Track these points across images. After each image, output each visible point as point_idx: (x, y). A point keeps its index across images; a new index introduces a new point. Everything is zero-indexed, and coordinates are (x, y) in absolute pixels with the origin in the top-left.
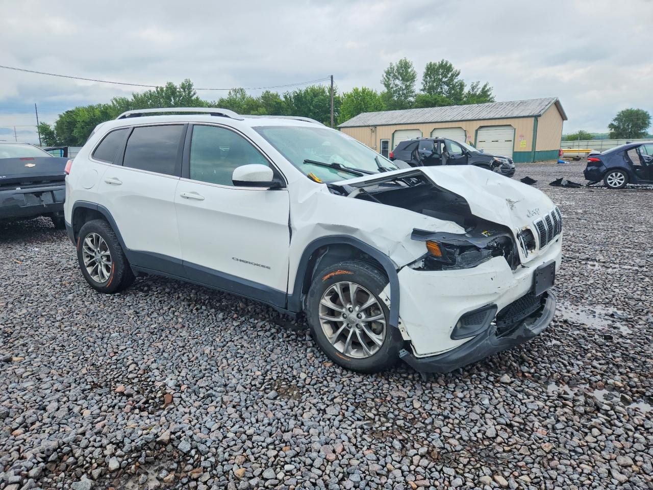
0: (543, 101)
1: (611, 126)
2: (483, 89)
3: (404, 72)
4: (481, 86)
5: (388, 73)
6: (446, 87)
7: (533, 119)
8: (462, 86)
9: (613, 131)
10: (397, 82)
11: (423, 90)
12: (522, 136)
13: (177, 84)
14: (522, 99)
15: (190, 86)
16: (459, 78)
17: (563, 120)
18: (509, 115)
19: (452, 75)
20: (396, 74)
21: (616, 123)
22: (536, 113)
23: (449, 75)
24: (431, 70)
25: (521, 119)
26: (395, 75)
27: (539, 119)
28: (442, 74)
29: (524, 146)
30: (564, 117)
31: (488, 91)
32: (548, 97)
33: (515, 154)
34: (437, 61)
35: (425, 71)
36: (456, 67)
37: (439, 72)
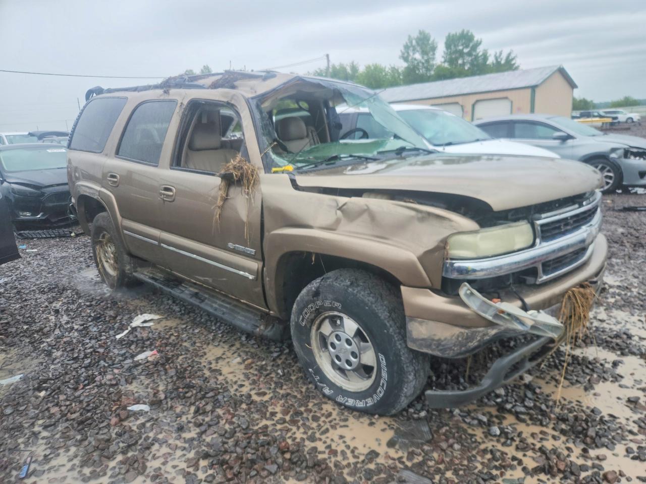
0: (546, 68)
2: (507, 58)
4: (504, 56)
6: (468, 59)
7: (530, 90)
8: (485, 57)
10: (417, 55)
11: (444, 62)
12: (519, 109)
16: (482, 47)
18: (506, 87)
19: (474, 45)
20: (416, 47)
22: (533, 83)
23: (471, 46)
24: (451, 41)
25: (518, 90)
27: (536, 89)
28: (462, 45)
31: (513, 59)
34: (457, 31)
35: (445, 42)
37: (459, 42)
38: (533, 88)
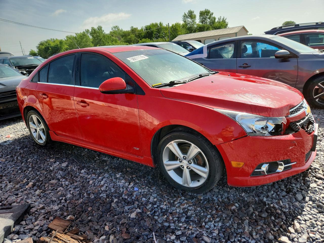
2: (223, 19)
3: (191, 15)
4: (222, 18)
5: (184, 16)
6: (209, 20)
8: (215, 19)
10: (189, 19)
11: (200, 22)
13: (96, 27)
15: (101, 28)
16: (213, 15)
19: (211, 15)
23: (209, 15)
24: (202, 14)
26: (187, 17)
30: (247, 32)
34: (203, 10)
35: (199, 14)
37: (205, 14)
38: (236, 33)
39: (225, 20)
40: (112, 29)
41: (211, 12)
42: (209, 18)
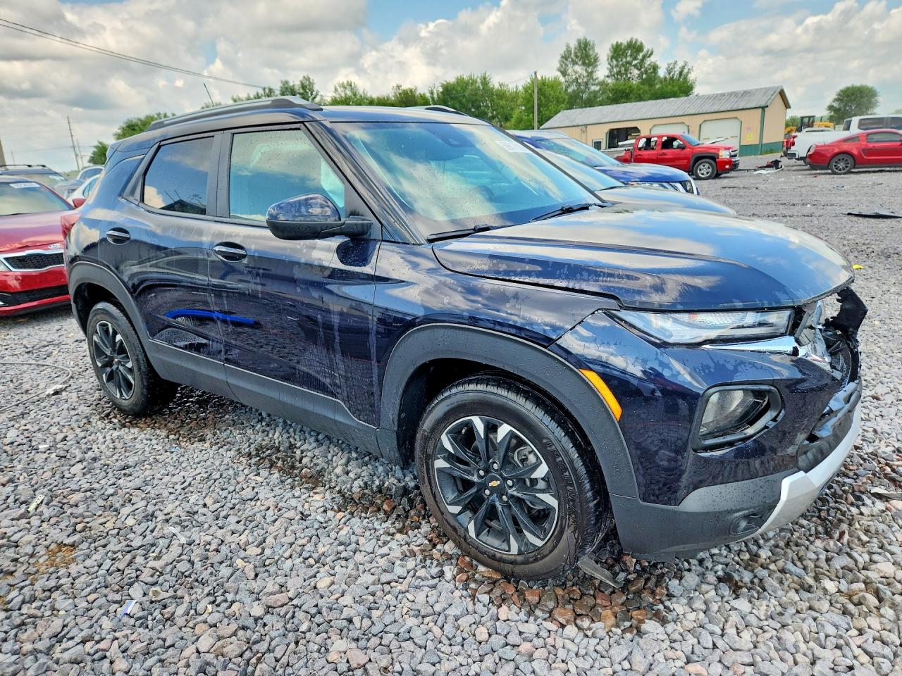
0: (767, 90)
1: (831, 108)
2: (682, 70)
3: (584, 54)
5: (565, 58)
6: (636, 72)
7: (760, 110)
9: (832, 113)
10: (578, 68)
12: (749, 129)
14: (745, 89)
16: (653, 59)
17: (787, 108)
18: (734, 108)
19: (644, 57)
20: (574, 58)
21: (836, 105)
22: (763, 104)
23: (640, 56)
24: (618, 52)
25: (748, 111)
26: (573, 60)
27: (766, 109)
28: (631, 56)
29: (751, 139)
30: (787, 106)
32: (772, 85)
33: (741, 147)
35: (610, 52)
36: (647, 47)
37: (627, 53)
38: (763, 108)
39: (688, 73)
40: (336, 90)
41: (645, 50)
42: (638, 67)
